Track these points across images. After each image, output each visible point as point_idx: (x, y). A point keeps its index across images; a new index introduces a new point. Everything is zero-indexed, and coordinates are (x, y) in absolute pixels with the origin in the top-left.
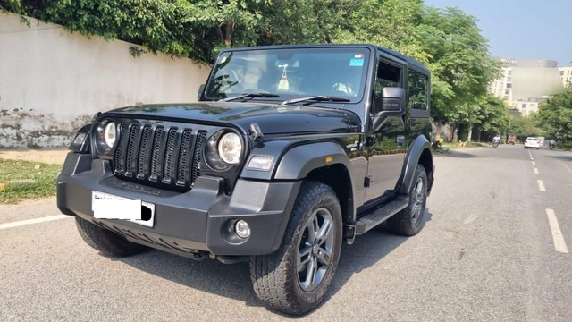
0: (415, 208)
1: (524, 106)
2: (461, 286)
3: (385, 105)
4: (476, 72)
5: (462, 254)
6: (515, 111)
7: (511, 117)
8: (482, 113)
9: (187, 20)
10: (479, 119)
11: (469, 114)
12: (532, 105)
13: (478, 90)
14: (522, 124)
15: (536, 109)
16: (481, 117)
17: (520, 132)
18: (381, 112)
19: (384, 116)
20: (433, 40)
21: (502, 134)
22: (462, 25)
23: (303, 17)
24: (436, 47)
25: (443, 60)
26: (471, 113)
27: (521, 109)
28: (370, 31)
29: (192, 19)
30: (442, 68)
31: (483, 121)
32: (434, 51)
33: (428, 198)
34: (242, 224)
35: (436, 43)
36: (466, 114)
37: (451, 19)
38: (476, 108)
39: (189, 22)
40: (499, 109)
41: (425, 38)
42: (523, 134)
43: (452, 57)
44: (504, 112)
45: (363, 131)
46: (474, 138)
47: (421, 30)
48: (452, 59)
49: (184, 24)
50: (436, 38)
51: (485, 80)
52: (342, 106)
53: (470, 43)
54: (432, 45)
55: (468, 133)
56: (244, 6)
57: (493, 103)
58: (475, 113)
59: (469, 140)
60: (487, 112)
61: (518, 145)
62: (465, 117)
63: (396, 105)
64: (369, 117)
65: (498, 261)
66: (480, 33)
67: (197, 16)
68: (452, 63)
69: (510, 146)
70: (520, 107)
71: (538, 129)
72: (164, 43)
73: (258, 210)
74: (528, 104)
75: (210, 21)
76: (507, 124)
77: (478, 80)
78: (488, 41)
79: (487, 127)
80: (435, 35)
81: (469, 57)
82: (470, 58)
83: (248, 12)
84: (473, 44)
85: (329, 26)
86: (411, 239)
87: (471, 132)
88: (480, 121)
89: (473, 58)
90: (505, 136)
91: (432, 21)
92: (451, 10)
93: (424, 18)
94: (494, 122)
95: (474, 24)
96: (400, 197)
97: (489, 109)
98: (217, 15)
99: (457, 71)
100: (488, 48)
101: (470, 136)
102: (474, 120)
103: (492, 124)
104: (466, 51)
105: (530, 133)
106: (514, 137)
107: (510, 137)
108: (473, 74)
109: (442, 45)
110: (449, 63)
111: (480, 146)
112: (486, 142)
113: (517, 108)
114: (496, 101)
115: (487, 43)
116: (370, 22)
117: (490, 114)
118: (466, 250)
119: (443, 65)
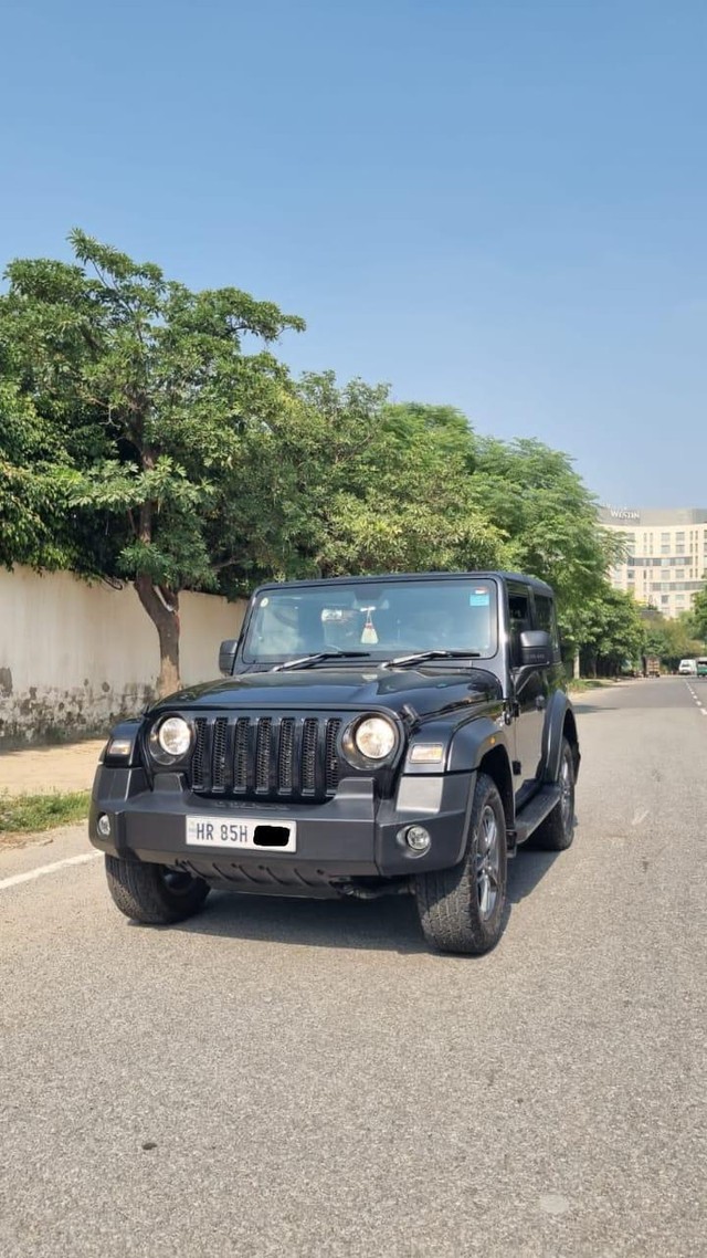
0: (565, 803)
1: (665, 599)
2: (661, 901)
3: (527, 657)
4: (585, 553)
5: (646, 864)
6: (651, 611)
7: (647, 624)
8: (596, 623)
9: (73, 503)
10: (592, 634)
11: (574, 627)
12: (679, 597)
13: (590, 585)
14: (668, 634)
15: (688, 605)
16: (597, 630)
17: (667, 652)
18: (522, 668)
19: (527, 672)
20: (502, 501)
21: (635, 658)
22: (549, 470)
23: (281, 480)
24: (509, 512)
25: (524, 536)
26: (577, 624)
27: (660, 606)
28: (394, 494)
29: (85, 501)
30: (525, 550)
31: (599, 637)
32: (507, 520)
33: (576, 787)
34: (418, 831)
35: (507, 505)
36: (569, 627)
37: (527, 460)
38: (586, 614)
39: (77, 507)
40: (625, 612)
41: (487, 498)
42: (672, 654)
43: (539, 530)
44: (633, 616)
45: (505, 696)
46: (585, 672)
47: (479, 483)
48: (540, 533)
49: (69, 511)
50: (506, 497)
51: (600, 567)
52: (469, 663)
53: (567, 503)
54: (501, 511)
55: (573, 662)
56: (183, 474)
57: (613, 602)
58: (583, 623)
59: (577, 676)
60: (604, 620)
61: (667, 678)
62: (567, 632)
63: (542, 656)
64: (509, 675)
65: (697, 867)
66: (580, 483)
67: (95, 494)
68: (540, 541)
69: (651, 680)
70: (657, 603)
71: (697, 642)
72: (29, 548)
73: (435, 810)
74: (672, 595)
75: (120, 503)
76: (642, 638)
77: (588, 567)
78: (596, 497)
79: (606, 647)
80: (504, 492)
81: (567, 526)
82: (572, 530)
83: (187, 483)
84: (573, 503)
85: (320, 490)
86: (563, 853)
87: (578, 658)
88: (592, 638)
89: (576, 531)
90: (640, 662)
91: (494, 464)
92: (525, 444)
93: (478, 459)
94: (617, 636)
95: (569, 468)
96: (546, 788)
97: (607, 613)
98: (132, 491)
99: (550, 553)
100: (599, 510)
101: (577, 669)
102: (584, 636)
103: (615, 641)
104: (561, 518)
105: (685, 652)
106: (657, 662)
107: (649, 662)
108: (579, 557)
109: (519, 508)
110: (536, 540)
111: (598, 685)
112: (608, 676)
113: (654, 604)
114: (617, 598)
115: (595, 501)
116: (393, 478)
117: (609, 623)
118: (648, 859)
119: (524, 545)
